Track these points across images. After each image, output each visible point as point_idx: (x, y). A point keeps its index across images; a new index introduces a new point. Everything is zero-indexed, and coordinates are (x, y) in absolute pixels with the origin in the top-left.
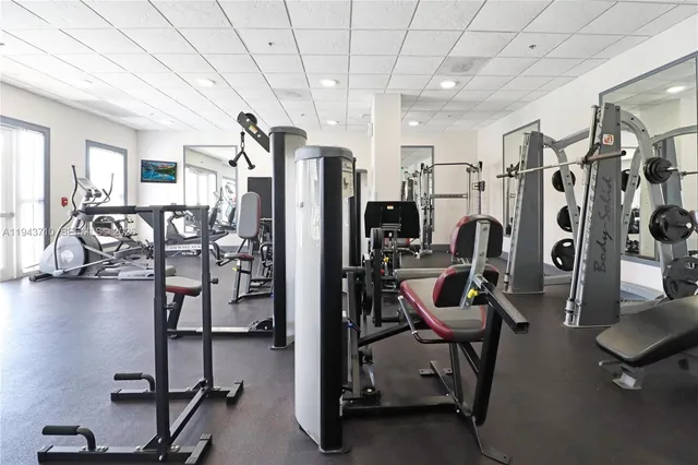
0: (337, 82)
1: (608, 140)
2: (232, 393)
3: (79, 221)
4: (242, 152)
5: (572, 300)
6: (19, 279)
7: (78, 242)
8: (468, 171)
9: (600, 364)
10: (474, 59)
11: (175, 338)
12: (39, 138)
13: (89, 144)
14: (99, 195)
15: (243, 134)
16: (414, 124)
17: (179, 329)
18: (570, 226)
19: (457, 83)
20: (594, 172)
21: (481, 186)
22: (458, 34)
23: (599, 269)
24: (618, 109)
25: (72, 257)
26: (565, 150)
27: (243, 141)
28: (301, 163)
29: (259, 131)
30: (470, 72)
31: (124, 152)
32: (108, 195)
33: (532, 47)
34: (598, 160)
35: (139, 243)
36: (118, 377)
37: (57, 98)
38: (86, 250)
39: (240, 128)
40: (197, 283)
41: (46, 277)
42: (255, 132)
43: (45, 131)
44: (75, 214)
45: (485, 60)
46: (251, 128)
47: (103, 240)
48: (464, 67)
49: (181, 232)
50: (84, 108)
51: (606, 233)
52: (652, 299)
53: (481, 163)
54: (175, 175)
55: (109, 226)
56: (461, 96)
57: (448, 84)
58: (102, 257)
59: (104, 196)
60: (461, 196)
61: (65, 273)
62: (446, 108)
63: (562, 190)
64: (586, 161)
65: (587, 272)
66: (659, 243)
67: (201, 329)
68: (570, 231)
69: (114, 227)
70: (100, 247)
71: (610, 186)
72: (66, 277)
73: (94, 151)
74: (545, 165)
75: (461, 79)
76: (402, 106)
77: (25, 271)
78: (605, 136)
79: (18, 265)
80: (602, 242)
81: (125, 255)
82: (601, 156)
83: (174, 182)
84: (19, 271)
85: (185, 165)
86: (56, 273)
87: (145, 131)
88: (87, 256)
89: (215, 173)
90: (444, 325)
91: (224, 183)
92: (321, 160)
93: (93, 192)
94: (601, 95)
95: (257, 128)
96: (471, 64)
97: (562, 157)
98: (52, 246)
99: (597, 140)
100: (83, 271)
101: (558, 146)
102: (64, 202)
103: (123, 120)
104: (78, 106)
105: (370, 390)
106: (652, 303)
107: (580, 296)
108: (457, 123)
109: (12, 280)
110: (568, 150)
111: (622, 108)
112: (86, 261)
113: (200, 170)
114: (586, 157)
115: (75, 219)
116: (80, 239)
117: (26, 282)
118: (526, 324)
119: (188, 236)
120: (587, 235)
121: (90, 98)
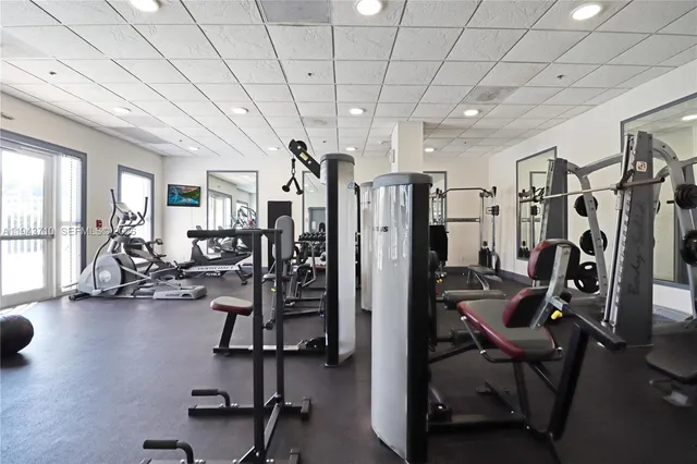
0: (364, 110)
1: (642, 167)
2: (305, 408)
3: (116, 243)
4: (293, 178)
5: (607, 321)
6: (59, 298)
7: (116, 263)
8: (482, 195)
9: (651, 382)
10: (502, 88)
11: (229, 356)
12: (76, 163)
13: (122, 169)
14: (135, 218)
15: (294, 160)
16: (430, 150)
17: (231, 347)
18: (593, 249)
19: (480, 111)
20: (628, 198)
21: (495, 211)
22: (492, 64)
23: (634, 292)
24: (650, 137)
25: (110, 277)
26: (589, 176)
27: (293, 167)
28: (382, 189)
29: (310, 158)
30: (495, 100)
31: (151, 177)
32: (142, 218)
33: (560, 77)
34: (632, 186)
35: (168, 263)
36: (195, 393)
37: (94, 125)
38: (123, 270)
39: (292, 155)
40: (248, 304)
41: (84, 296)
42: (305, 159)
43: (82, 157)
44: (112, 236)
45: (511, 89)
46: (302, 155)
47: (137, 261)
48: (490, 96)
49: (205, 254)
50: (117, 134)
51: (639, 257)
52: (682, 320)
53: (495, 188)
54: (199, 199)
55: (140, 248)
56: (481, 124)
57: (471, 113)
58: (136, 277)
59: (139, 218)
60: (473, 220)
61: (103, 292)
62: (463, 135)
63: (585, 215)
64: (621, 187)
65: (622, 295)
66: (689, 266)
67: (251, 347)
68: (593, 254)
69: (145, 249)
70: (135, 267)
71: (643, 211)
72: (104, 297)
73: (125, 176)
74: (569, 191)
75: (483, 107)
76: (424, 133)
77: (64, 290)
78: (639, 163)
79: (58, 285)
80: (636, 265)
81: (159, 276)
82: (635, 183)
83: (198, 205)
84: (58, 289)
85: (208, 190)
86: (95, 292)
87: (171, 156)
88: (125, 276)
89: (230, 197)
90: (516, 346)
91: (238, 206)
92: (410, 187)
93: (130, 216)
94: (622, 123)
95: (307, 155)
96: (497, 93)
97: (586, 184)
98: (90, 267)
99: (630, 167)
100: (120, 290)
101: (582, 173)
102: (99, 224)
103: (149, 146)
104: (112, 132)
105: (440, 407)
106: (682, 324)
107: (614, 317)
108: (473, 149)
109: (52, 299)
110: (590, 177)
111: (654, 137)
112: (123, 282)
113: (218, 194)
114: (621, 183)
115: (112, 241)
116: (117, 260)
117: (65, 300)
118: (623, 345)
119: (211, 257)
120: (621, 258)
121: (125, 125)
